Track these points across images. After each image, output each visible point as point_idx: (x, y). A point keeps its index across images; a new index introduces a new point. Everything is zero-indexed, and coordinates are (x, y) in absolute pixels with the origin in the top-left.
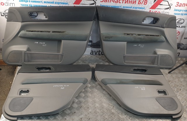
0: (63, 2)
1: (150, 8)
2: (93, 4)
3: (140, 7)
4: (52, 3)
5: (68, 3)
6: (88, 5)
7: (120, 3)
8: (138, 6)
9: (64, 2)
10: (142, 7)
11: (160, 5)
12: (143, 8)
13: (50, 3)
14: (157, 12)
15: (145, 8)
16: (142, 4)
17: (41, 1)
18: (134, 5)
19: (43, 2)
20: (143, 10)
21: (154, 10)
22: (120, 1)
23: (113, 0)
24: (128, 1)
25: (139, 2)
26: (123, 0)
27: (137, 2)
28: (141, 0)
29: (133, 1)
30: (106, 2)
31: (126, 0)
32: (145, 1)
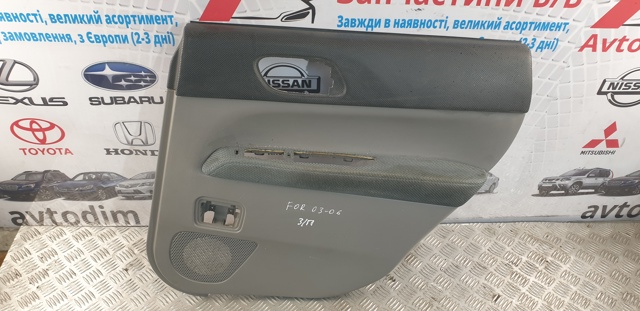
0: (144, 12)
1: (596, 26)
2: (300, 15)
3: (544, 19)
4: (90, 19)
5: (171, 17)
6: (278, 23)
7: (442, 3)
8: (531, 18)
9: (154, 13)
10: (552, 20)
12: (559, 27)
13: (82, 19)
14: (628, 40)
15: (566, 24)
16: (552, 6)
17: (35, 15)
18: (512, 12)
19: (46, 17)
20: (559, 34)
21: (613, 30)
30: (368, 1)
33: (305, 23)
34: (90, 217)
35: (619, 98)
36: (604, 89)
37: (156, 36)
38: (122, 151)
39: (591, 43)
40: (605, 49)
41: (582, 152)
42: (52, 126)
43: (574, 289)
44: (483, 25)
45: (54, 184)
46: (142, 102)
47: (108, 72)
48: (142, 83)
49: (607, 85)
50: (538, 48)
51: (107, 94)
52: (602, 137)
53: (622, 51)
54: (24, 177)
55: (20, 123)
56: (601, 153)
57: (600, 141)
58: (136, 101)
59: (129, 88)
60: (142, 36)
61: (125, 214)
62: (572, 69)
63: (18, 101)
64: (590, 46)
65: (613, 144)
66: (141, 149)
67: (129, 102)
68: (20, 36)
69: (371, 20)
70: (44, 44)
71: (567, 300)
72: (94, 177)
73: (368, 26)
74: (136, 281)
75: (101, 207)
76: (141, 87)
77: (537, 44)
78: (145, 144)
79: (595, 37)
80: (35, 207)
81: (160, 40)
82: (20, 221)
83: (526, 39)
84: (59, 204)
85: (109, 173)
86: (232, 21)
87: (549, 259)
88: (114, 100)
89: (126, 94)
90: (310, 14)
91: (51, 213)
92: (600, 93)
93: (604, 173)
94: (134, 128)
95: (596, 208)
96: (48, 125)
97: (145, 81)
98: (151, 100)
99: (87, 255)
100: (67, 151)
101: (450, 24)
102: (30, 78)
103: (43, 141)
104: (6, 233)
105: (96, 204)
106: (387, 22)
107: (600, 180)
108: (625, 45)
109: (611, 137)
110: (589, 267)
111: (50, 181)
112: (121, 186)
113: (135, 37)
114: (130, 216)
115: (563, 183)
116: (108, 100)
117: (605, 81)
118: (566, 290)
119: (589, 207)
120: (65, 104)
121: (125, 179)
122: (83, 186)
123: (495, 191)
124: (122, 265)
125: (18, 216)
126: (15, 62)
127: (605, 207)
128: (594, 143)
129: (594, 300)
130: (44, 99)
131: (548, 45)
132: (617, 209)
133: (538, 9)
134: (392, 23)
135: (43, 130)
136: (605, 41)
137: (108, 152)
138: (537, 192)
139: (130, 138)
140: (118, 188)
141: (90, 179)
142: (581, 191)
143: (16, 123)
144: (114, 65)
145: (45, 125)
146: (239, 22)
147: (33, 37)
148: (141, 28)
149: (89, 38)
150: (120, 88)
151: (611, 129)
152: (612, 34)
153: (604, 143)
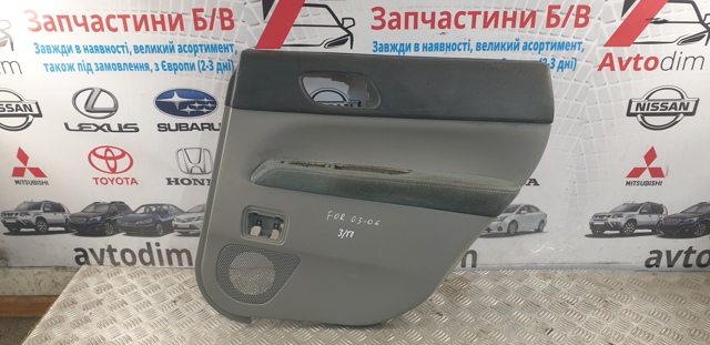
0: (210, 42)
1: (608, 45)
2: (340, 42)
3: (559, 39)
4: (166, 49)
5: (232, 45)
6: (321, 49)
7: (463, 27)
8: (547, 38)
9: (218, 42)
10: (566, 40)
11: (655, 23)
12: (574, 46)
13: (159, 49)
14: (642, 58)
15: (580, 43)
16: (563, 26)
17: (123, 47)
18: (527, 33)
19: (131, 49)
20: (576, 53)
21: (625, 48)
22: (461, 17)
23: (428, 17)
24: (496, 14)
25: (550, 15)
26: (474, 14)
27: (542, 17)
28: (558, 7)
29: (523, 13)
30: (398, 26)
31: (486, 13)
32: (580, 7)
33: (344, 49)
34: (146, 257)
35: (651, 120)
36: (633, 110)
37: (219, 64)
38: (182, 181)
39: (608, 62)
40: (623, 68)
41: (628, 183)
42: (124, 153)
43: (636, 325)
44: (503, 46)
45: (118, 217)
46: (203, 128)
47: (176, 99)
48: (205, 110)
49: (634, 105)
50: (559, 67)
51: (173, 120)
52: (644, 165)
53: (639, 69)
54: (92, 209)
55: (98, 152)
56: (647, 183)
57: (644, 169)
58: (198, 128)
59: (193, 114)
60: (207, 64)
61: (179, 253)
62: (595, 89)
63: (99, 128)
64: (607, 65)
65: (657, 172)
66: (199, 177)
67: (192, 128)
68: (108, 67)
69: (402, 44)
70: (127, 73)
71: (627, 334)
72: (154, 209)
73: (400, 51)
74: (183, 310)
75: (158, 244)
76: (203, 113)
77: (557, 65)
78: (203, 172)
79: (609, 55)
80: (97, 243)
81: (222, 68)
82: (82, 260)
83: (545, 59)
84: (119, 241)
85: (168, 205)
86: (283, 49)
87: (608, 299)
88: (179, 127)
89: (190, 121)
90: (349, 41)
91: (111, 250)
92: (629, 114)
93: (656, 209)
94: (194, 155)
95: (659, 253)
96: (120, 153)
97: (207, 108)
98: (211, 127)
99: (140, 289)
100: (134, 181)
101: (473, 46)
102: (110, 105)
103: (113, 171)
104: (68, 273)
105: (153, 240)
106: (417, 46)
107: (655, 218)
108: (641, 64)
109: (653, 165)
110: (652, 307)
111: (115, 213)
112: (179, 220)
113: (201, 65)
114: (184, 255)
115: (615, 220)
116: (173, 127)
117: (631, 102)
118: (626, 326)
119: (652, 252)
120: (137, 130)
121: (182, 212)
122: (144, 219)
123: (545, 230)
124: (172, 298)
125: (81, 253)
126: (102, 90)
127: (669, 253)
128: (636, 172)
129: (657, 335)
130: (120, 125)
131: (567, 64)
132: (683, 256)
133: (551, 30)
134: (421, 47)
135: (115, 158)
136: (620, 59)
137: (170, 182)
138: (590, 232)
139: (190, 166)
140: (175, 223)
141: (151, 212)
142: (637, 231)
143: (93, 152)
144: (182, 92)
145: (117, 153)
146: (289, 49)
147: (119, 67)
148: (206, 56)
149: (163, 66)
150: (185, 115)
151: (651, 156)
152: (626, 52)
153: (647, 172)
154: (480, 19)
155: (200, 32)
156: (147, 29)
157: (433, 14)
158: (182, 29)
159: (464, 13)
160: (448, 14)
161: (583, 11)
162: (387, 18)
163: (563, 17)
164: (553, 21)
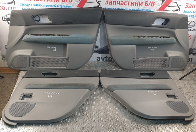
0: (65, 5)
1: (158, 11)
2: (98, 6)
7: (126, 5)
8: (145, 9)
22: (126, 3)
23: (118, 2)
24: (134, 3)
25: (146, 3)
26: (129, 2)
27: (144, 4)
28: (148, 2)
29: (140, 3)
30: (111, 4)
31: (131, 2)
32: (152, 2)
133: (146, 7)
154: (130, 3)
155: (63, 3)
156: (50, 1)
157: (120, 2)
158: (59, 1)
159: (126, 2)
160: (123, 2)
161: (153, 3)
162: (109, 2)
163: (149, 4)
164: (146, 5)
